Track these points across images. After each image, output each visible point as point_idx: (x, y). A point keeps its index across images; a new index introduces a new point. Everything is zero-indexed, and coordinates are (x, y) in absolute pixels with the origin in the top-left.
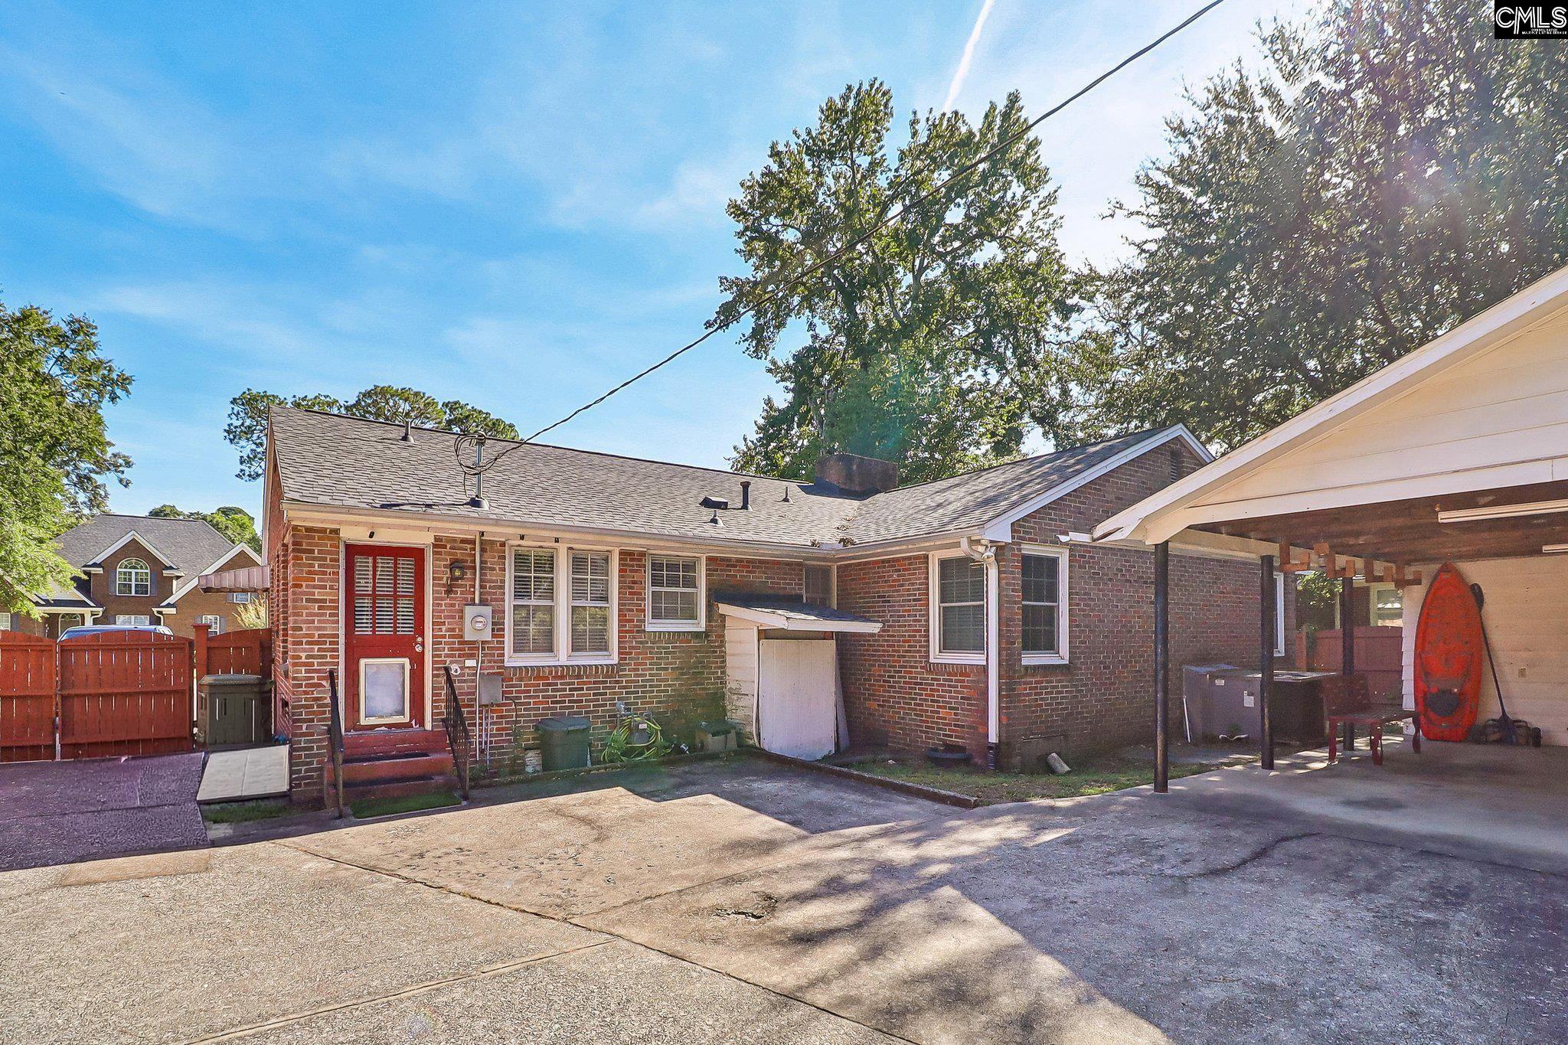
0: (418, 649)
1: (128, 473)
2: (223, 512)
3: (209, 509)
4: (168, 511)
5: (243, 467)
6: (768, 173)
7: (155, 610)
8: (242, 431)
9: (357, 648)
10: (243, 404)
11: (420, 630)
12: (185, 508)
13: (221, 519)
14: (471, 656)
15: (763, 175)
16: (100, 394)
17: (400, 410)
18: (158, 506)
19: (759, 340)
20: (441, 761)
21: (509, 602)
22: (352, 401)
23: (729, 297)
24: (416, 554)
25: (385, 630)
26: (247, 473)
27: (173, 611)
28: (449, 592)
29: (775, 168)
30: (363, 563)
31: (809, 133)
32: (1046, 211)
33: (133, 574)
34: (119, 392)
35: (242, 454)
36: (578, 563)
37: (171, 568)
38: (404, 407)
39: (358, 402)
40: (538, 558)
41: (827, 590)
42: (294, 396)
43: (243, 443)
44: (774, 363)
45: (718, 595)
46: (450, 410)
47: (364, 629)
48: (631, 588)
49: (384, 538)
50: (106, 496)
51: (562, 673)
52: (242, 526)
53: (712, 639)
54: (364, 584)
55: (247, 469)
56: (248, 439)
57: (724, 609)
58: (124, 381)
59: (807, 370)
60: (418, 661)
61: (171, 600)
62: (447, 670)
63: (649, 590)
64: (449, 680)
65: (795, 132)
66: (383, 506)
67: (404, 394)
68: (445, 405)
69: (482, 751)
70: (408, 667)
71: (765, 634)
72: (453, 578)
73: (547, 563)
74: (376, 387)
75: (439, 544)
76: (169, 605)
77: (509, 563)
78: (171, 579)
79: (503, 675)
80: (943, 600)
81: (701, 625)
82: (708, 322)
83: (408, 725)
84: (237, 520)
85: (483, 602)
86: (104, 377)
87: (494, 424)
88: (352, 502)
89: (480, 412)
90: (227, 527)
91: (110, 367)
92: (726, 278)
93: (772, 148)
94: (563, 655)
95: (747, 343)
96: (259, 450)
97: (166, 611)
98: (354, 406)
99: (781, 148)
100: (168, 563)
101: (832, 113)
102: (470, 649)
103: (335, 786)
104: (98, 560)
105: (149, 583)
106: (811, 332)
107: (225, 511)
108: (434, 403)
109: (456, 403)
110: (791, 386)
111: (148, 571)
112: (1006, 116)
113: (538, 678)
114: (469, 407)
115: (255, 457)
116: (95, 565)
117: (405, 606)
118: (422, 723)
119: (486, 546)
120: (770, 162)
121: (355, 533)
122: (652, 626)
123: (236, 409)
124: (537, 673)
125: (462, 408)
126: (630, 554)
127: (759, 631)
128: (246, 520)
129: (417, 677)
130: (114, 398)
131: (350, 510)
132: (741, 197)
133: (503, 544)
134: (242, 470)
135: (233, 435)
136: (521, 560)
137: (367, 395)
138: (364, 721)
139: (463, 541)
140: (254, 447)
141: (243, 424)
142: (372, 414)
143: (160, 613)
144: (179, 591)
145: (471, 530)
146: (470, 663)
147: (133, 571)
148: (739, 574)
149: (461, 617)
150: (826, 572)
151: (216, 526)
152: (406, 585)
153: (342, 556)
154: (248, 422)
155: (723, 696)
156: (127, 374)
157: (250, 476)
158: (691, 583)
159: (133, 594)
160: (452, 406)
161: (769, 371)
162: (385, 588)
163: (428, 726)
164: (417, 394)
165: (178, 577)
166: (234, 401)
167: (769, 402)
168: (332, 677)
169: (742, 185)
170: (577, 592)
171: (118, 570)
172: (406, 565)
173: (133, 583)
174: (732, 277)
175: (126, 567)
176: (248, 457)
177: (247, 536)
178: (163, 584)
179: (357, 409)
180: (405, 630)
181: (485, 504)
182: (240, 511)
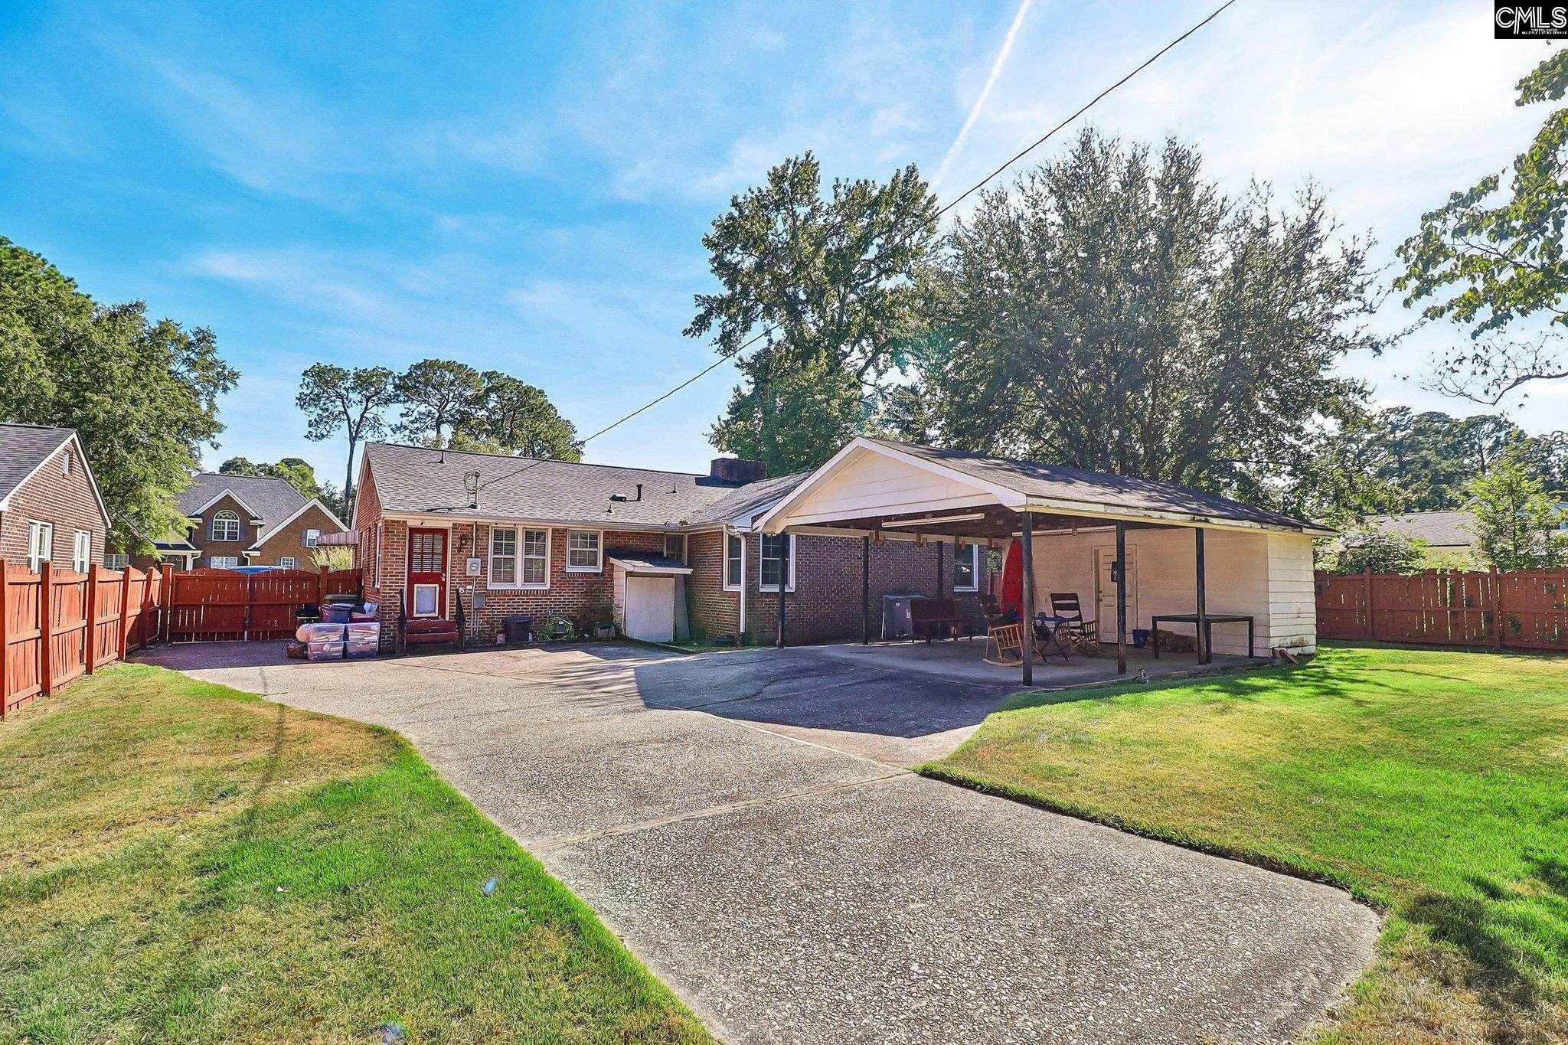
0: (444, 579)
1: (218, 438)
2: (286, 463)
3: (273, 460)
4: (239, 463)
5: (311, 429)
6: (731, 217)
7: (243, 552)
8: (311, 399)
9: (414, 579)
10: (313, 376)
11: (444, 570)
12: (255, 459)
13: (284, 469)
14: (470, 584)
15: (727, 220)
16: (216, 386)
17: (446, 379)
18: (231, 458)
19: (727, 342)
20: (453, 635)
21: (491, 557)
22: (405, 373)
23: (702, 311)
24: (444, 532)
25: (427, 570)
26: (314, 435)
27: (258, 553)
28: (459, 551)
29: (736, 214)
30: (417, 537)
31: (760, 191)
32: (935, 253)
33: (227, 522)
34: (229, 385)
35: (310, 419)
36: (529, 535)
37: (256, 518)
38: (449, 376)
39: (410, 374)
40: (507, 532)
41: (681, 550)
42: (356, 369)
43: (312, 409)
44: (741, 359)
45: (609, 552)
46: (488, 379)
47: (416, 570)
48: (558, 548)
49: (427, 525)
50: (200, 457)
51: (517, 593)
52: (304, 476)
53: (606, 577)
54: (417, 547)
55: (314, 431)
56: (316, 405)
57: (612, 560)
58: (234, 376)
59: (766, 368)
60: (443, 585)
61: (256, 545)
62: (457, 590)
63: (569, 550)
64: (458, 597)
65: (750, 189)
66: (428, 511)
67: (449, 366)
68: (484, 374)
69: (474, 632)
70: (438, 589)
71: (629, 574)
72: (462, 544)
73: (511, 535)
74: (426, 361)
75: (455, 526)
76: (255, 549)
77: (491, 536)
78: (255, 527)
79: (487, 594)
80: (730, 556)
81: (599, 568)
82: (685, 330)
83: (437, 618)
84: (299, 471)
85: (476, 557)
86: (218, 374)
87: (526, 391)
88: (413, 509)
89: (515, 380)
90: (290, 477)
91: (224, 366)
92: (700, 296)
93: (733, 200)
94: (519, 584)
95: (718, 345)
96: (324, 415)
97: (252, 553)
98: (406, 376)
99: (740, 200)
100: (254, 514)
101: (777, 177)
102: (469, 580)
103: (402, 644)
104: (199, 512)
105: (238, 531)
106: (768, 337)
107: (288, 462)
108: (474, 374)
109: (493, 373)
110: (752, 380)
111: (238, 521)
112: (906, 182)
113: (505, 595)
114: (505, 376)
115: (321, 420)
116: (197, 516)
117: (438, 558)
118: (444, 617)
119: (478, 527)
120: (733, 210)
121: (413, 522)
122: (570, 569)
123: (307, 380)
124: (505, 593)
125: (498, 377)
126: (557, 530)
127: (627, 573)
128: (307, 470)
129: (442, 594)
130: (225, 389)
131: (412, 513)
132: (713, 232)
133: (488, 527)
134: (310, 432)
135: (303, 402)
136: (498, 534)
137: (418, 367)
138: (415, 615)
139: (468, 525)
140: (320, 412)
141: (311, 393)
142: (421, 383)
143: (248, 555)
144: (262, 538)
145: (471, 521)
146: (470, 587)
147: (227, 521)
148: (622, 541)
149: (465, 564)
150: (681, 538)
151: (281, 476)
152: (439, 548)
153: (407, 534)
154: (316, 391)
155: (611, 609)
156: (236, 370)
157: (316, 436)
158: (595, 545)
159: (226, 539)
160: (490, 376)
161: (737, 366)
162: (427, 549)
163: (447, 619)
164: (460, 366)
165: (261, 526)
166: (305, 373)
167: (738, 390)
168: (401, 593)
169: (714, 224)
170: (528, 549)
171: (215, 520)
172: (439, 537)
173: (226, 530)
174: (704, 295)
175: (221, 517)
176: (315, 420)
177: (308, 485)
178: (249, 530)
179: (409, 380)
180: (437, 569)
181: (479, 507)
182: (301, 462)
